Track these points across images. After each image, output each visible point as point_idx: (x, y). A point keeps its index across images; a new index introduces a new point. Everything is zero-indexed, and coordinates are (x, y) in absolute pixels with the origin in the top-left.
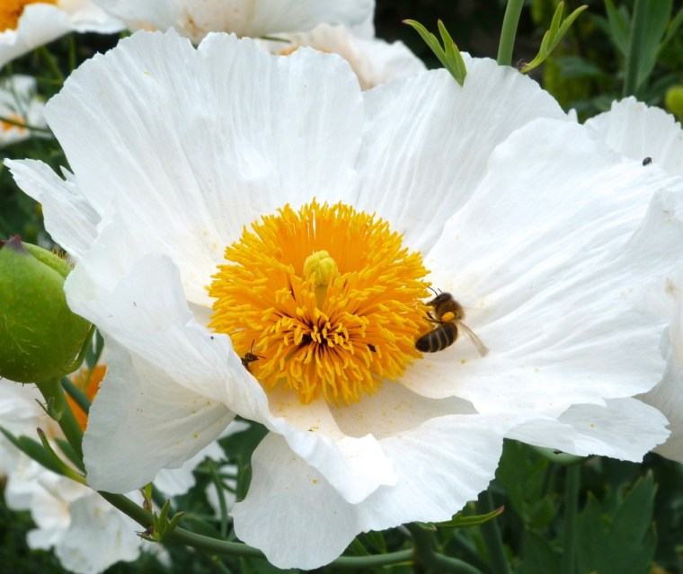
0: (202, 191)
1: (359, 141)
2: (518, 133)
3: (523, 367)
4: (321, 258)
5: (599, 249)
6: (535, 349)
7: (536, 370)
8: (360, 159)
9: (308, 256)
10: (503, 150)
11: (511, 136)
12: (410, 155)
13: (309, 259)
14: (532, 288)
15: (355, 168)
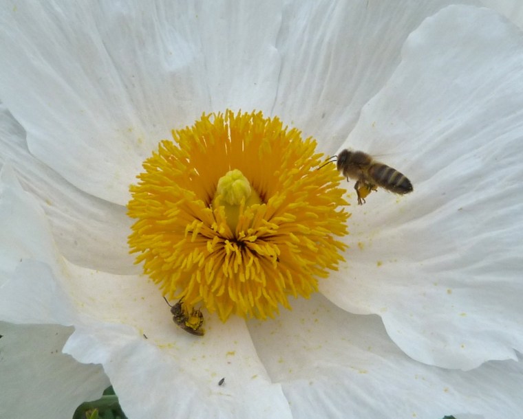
0: (127, 87)
1: (280, 18)
2: (429, 20)
3: (436, 284)
4: (234, 180)
5: (511, 159)
6: (447, 267)
7: (449, 292)
8: (282, 34)
9: (222, 176)
10: (416, 37)
11: (424, 23)
12: (327, 39)
13: (221, 180)
14: (444, 194)
15: (276, 47)
